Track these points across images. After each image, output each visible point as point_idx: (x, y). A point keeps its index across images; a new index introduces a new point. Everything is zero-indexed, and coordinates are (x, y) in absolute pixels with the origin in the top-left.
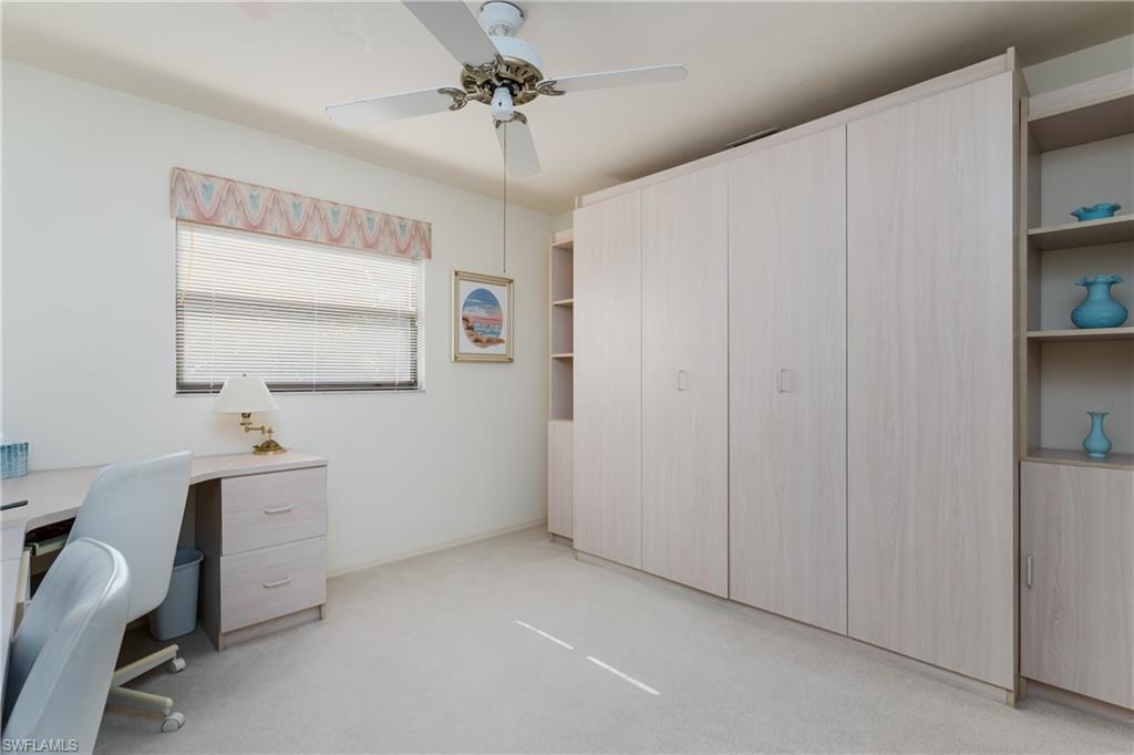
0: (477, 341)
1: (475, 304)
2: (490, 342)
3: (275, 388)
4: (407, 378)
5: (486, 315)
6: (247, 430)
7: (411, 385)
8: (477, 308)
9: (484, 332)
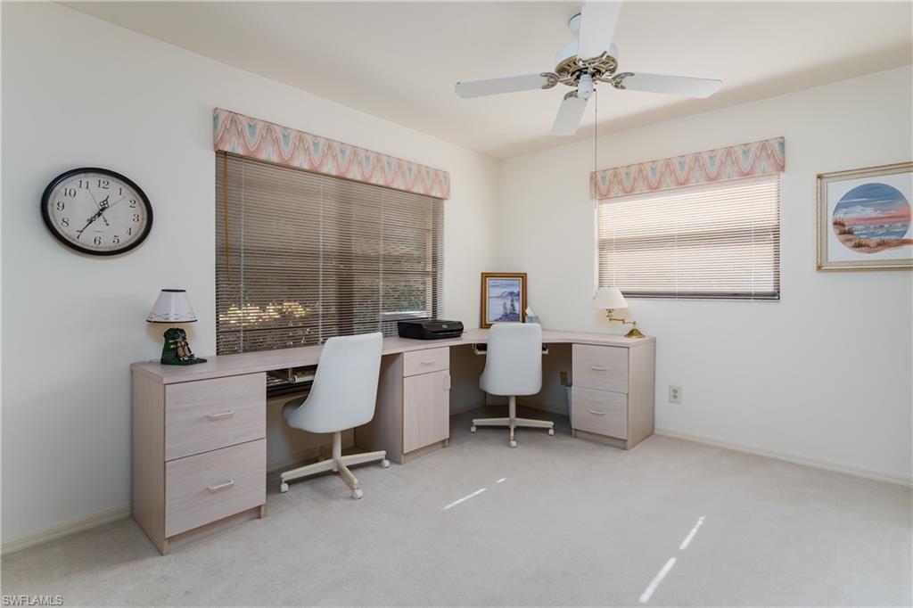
0: (859, 246)
1: (854, 204)
2: (882, 245)
3: (626, 294)
4: (771, 289)
5: (874, 215)
6: (611, 320)
7: (774, 296)
8: (859, 208)
9: (873, 234)
